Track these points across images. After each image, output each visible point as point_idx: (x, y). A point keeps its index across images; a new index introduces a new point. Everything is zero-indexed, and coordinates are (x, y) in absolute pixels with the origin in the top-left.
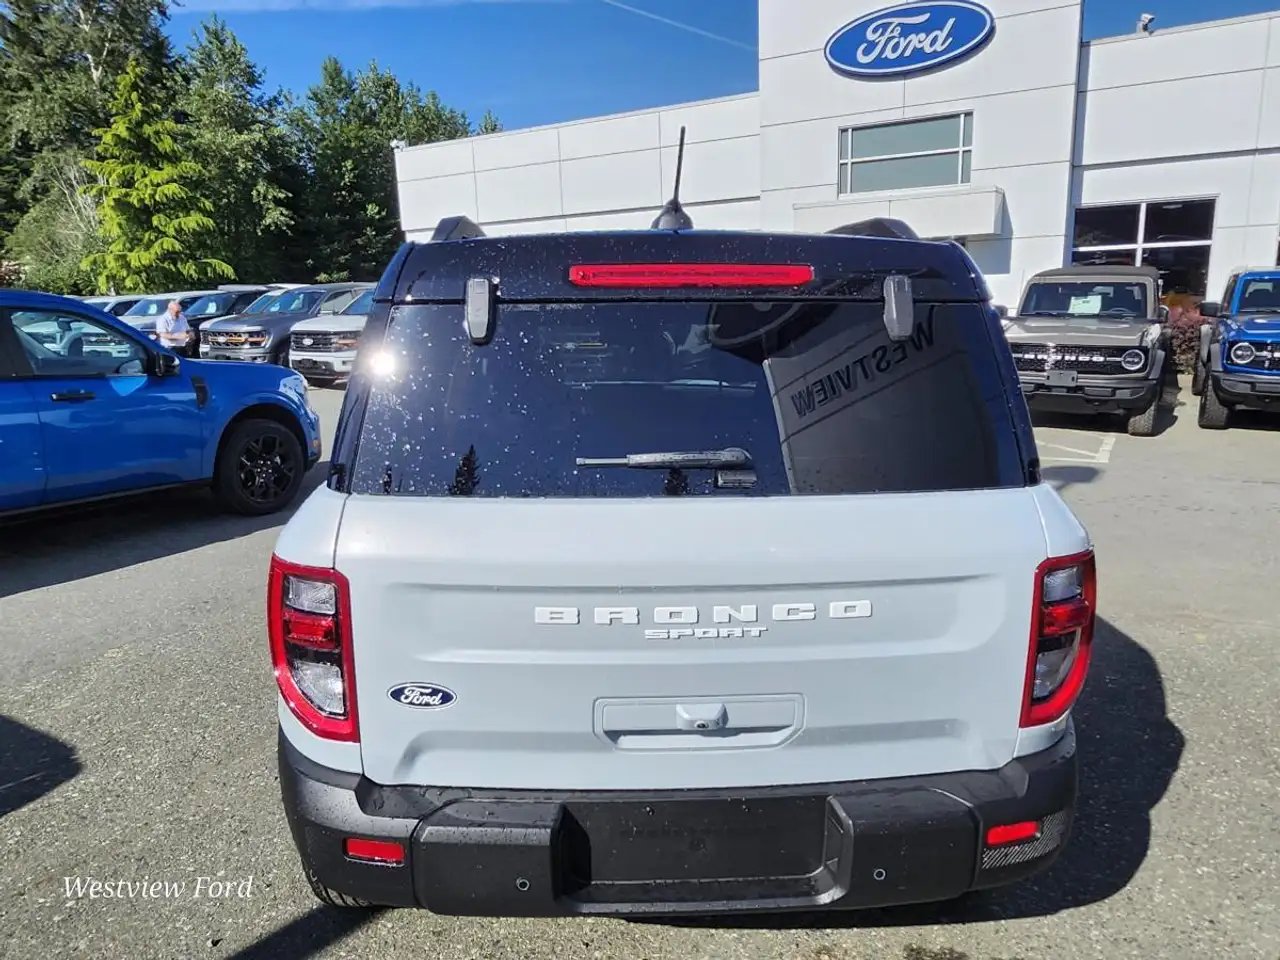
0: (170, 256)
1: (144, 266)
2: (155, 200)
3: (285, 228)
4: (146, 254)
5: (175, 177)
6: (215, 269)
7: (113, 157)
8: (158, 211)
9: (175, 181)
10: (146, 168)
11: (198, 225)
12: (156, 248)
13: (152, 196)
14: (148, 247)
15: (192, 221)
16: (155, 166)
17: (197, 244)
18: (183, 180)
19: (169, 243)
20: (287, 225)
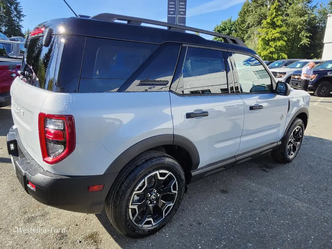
0: (271, 53)
1: (264, 55)
2: (272, 38)
3: (307, 45)
4: (266, 52)
5: (279, 32)
6: (282, 56)
7: (265, 27)
8: (272, 41)
9: (279, 33)
10: (272, 30)
11: (281, 44)
12: (269, 51)
13: (271, 37)
14: (267, 50)
15: (279, 43)
16: (275, 29)
17: (279, 50)
18: (281, 32)
19: (272, 49)
20: (308, 44)
